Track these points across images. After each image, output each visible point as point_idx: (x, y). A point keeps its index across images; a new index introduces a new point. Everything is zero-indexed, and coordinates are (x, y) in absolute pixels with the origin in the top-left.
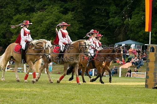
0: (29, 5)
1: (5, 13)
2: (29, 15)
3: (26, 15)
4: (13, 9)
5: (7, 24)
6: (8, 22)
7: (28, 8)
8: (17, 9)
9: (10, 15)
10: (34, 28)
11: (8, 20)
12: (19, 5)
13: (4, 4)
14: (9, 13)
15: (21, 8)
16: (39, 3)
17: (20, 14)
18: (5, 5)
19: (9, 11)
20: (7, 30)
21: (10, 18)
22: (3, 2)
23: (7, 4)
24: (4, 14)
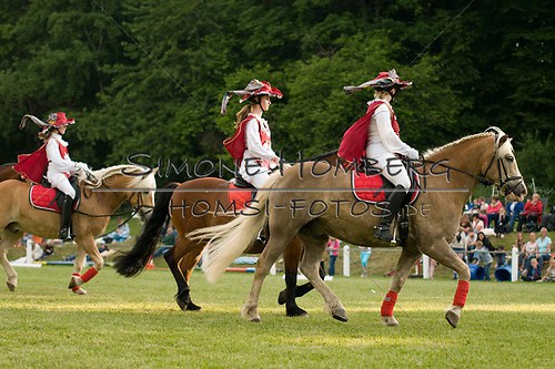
0: (278, 35)
1: (197, 65)
2: (282, 70)
3: (271, 71)
4: (222, 49)
5: (204, 104)
6: (207, 98)
7: (275, 43)
8: (237, 49)
9: (212, 70)
10: (301, 115)
11: (208, 90)
12: (246, 35)
13: (192, 31)
14: (209, 64)
15: (252, 45)
16: (315, 28)
17: (249, 67)
18: (194, 36)
19: (208, 56)
20: (204, 125)
21: (213, 81)
22: (188, 25)
23: (202, 32)
24: (193, 68)
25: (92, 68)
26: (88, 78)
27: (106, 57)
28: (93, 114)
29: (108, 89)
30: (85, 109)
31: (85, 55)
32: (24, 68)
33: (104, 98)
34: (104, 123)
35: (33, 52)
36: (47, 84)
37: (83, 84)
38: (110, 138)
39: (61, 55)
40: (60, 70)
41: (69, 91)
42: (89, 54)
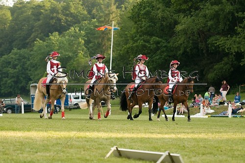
25: (233, 14)
26: (231, 20)
27: (240, 8)
28: (234, 38)
29: (241, 25)
30: (229, 36)
31: (229, 8)
32: (197, 15)
33: (239, 30)
34: (239, 43)
35: (202, 7)
36: (209, 23)
37: (228, 23)
38: (243, 51)
39: (216, 8)
40: (216, 16)
41: (221, 26)
42: (231, 7)
